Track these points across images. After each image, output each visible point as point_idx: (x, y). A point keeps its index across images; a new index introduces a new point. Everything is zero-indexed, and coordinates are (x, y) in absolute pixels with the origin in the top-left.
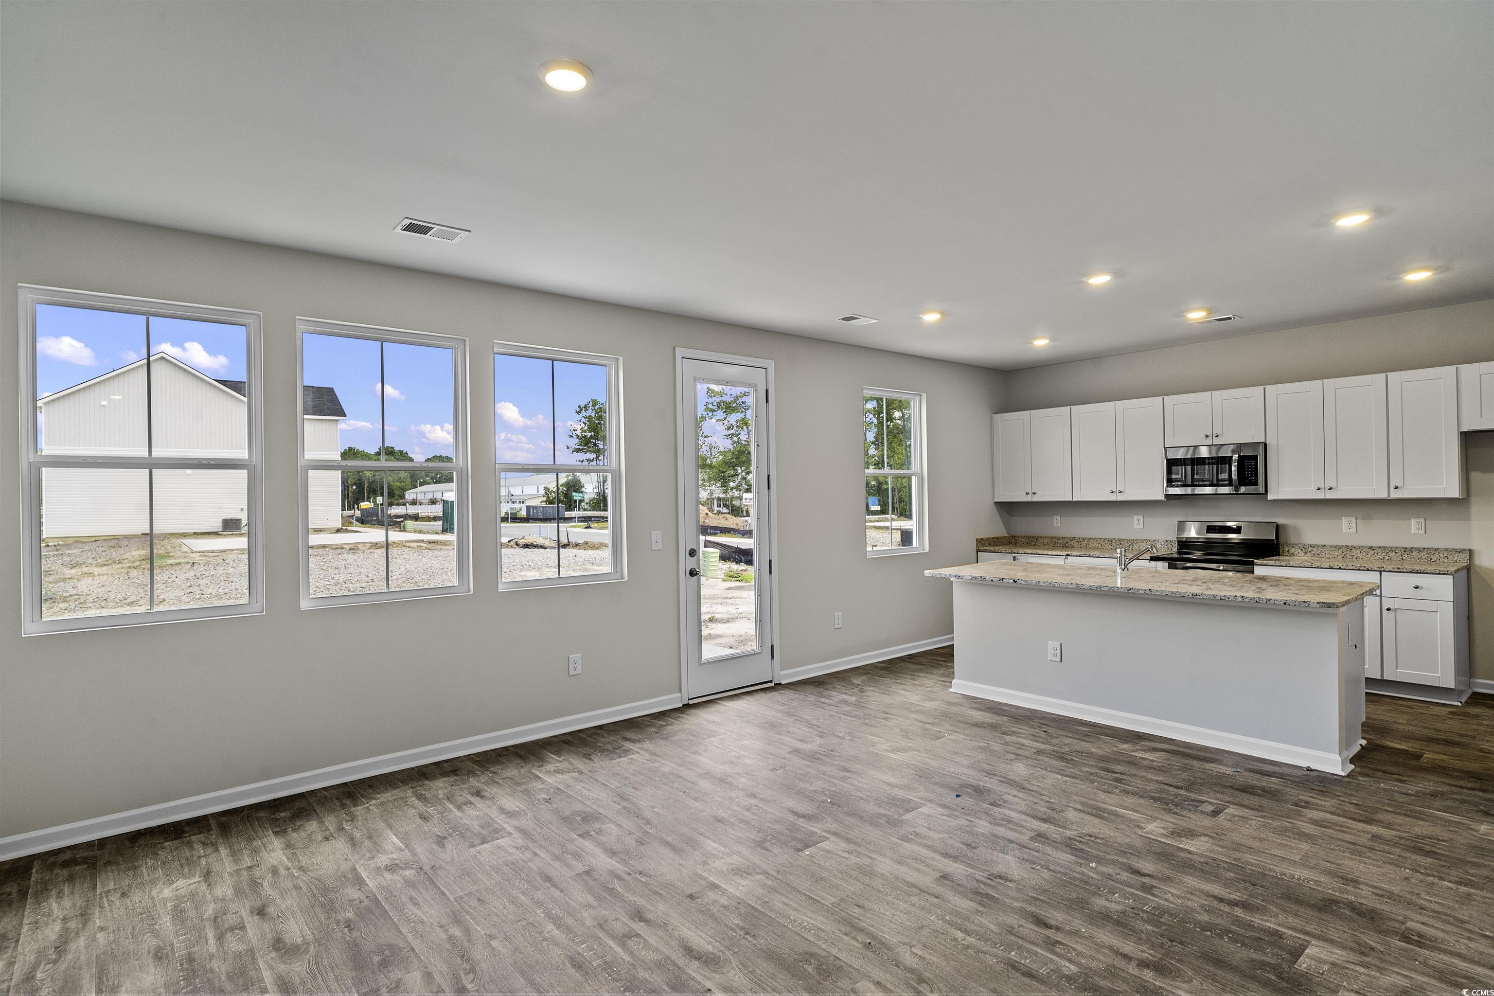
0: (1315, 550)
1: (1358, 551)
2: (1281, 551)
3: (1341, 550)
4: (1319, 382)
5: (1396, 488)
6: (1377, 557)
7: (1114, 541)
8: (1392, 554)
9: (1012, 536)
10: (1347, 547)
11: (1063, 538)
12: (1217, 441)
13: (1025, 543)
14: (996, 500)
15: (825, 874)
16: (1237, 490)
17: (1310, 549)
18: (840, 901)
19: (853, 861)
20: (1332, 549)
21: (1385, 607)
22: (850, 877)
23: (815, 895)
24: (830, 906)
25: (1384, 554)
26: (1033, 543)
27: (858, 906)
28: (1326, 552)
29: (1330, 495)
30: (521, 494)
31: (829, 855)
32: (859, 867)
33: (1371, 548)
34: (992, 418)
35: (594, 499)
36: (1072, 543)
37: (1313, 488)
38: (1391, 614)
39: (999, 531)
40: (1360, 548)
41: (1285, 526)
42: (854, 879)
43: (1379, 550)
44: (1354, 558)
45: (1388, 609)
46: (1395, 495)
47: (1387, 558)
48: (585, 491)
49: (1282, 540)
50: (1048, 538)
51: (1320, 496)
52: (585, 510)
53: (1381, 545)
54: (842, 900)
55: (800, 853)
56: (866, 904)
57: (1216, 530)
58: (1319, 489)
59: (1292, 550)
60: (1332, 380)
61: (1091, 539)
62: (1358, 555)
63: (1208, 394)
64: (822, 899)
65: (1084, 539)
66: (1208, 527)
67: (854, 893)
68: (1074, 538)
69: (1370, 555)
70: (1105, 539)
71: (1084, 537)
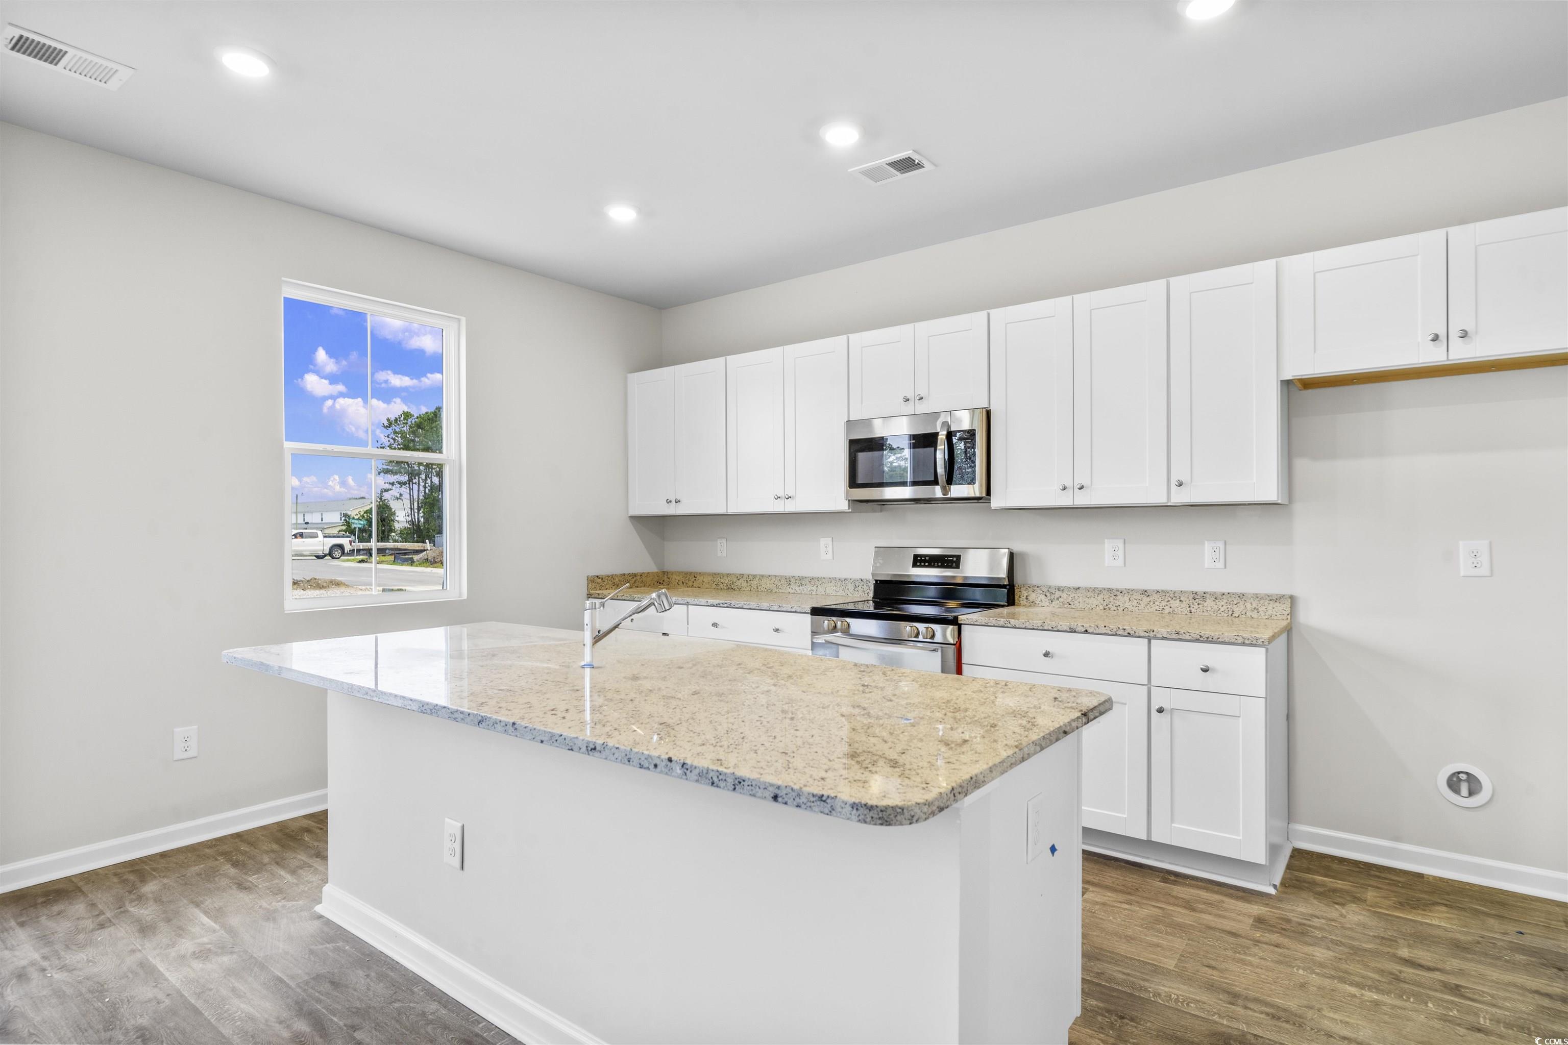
0: (1064, 595)
1: (1126, 598)
2: (1016, 597)
3: (1101, 596)
4: (1067, 300)
5: (1180, 484)
6: (1154, 609)
7: (793, 580)
8: (1175, 604)
9: (664, 572)
10: (1110, 590)
11: (728, 575)
12: (922, 408)
13: (680, 583)
14: (633, 512)
16: (945, 491)
17: (1058, 594)
20: (1089, 594)
21: (1155, 706)
25: (1164, 603)
26: (691, 583)
28: (1081, 600)
29: (1082, 500)
30: (320, 521)
33: (1145, 592)
34: (626, 379)
35: (405, 528)
36: (739, 583)
37: (1057, 487)
38: (1164, 718)
39: (645, 564)
40: (1130, 591)
41: (1023, 555)
43: (1156, 596)
44: (1120, 609)
45: (1160, 710)
46: (1179, 497)
47: (1167, 610)
48: (397, 519)
49: (1018, 579)
50: (709, 574)
51: (1065, 500)
52: (395, 541)
53: (1160, 588)
57: (925, 561)
58: (1064, 488)
59: (1033, 597)
60: (1086, 295)
61: (763, 576)
62: (1127, 605)
63: (908, 327)
65: (754, 576)
66: (916, 556)
68: (742, 575)
69: (1143, 604)
70: (782, 577)
71: (755, 573)
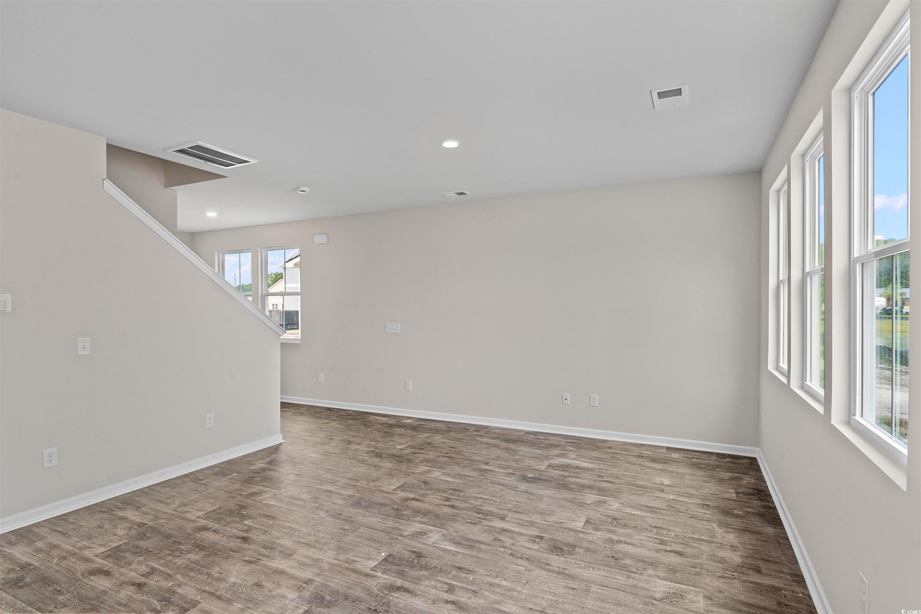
15: (367, 543)
18: (356, 530)
19: (350, 555)
22: (352, 544)
23: (370, 531)
24: (360, 527)
27: (346, 530)
31: (368, 556)
32: (347, 551)
42: (349, 543)
54: (355, 531)
55: (388, 554)
56: (341, 531)
64: (366, 529)
67: (348, 535)
